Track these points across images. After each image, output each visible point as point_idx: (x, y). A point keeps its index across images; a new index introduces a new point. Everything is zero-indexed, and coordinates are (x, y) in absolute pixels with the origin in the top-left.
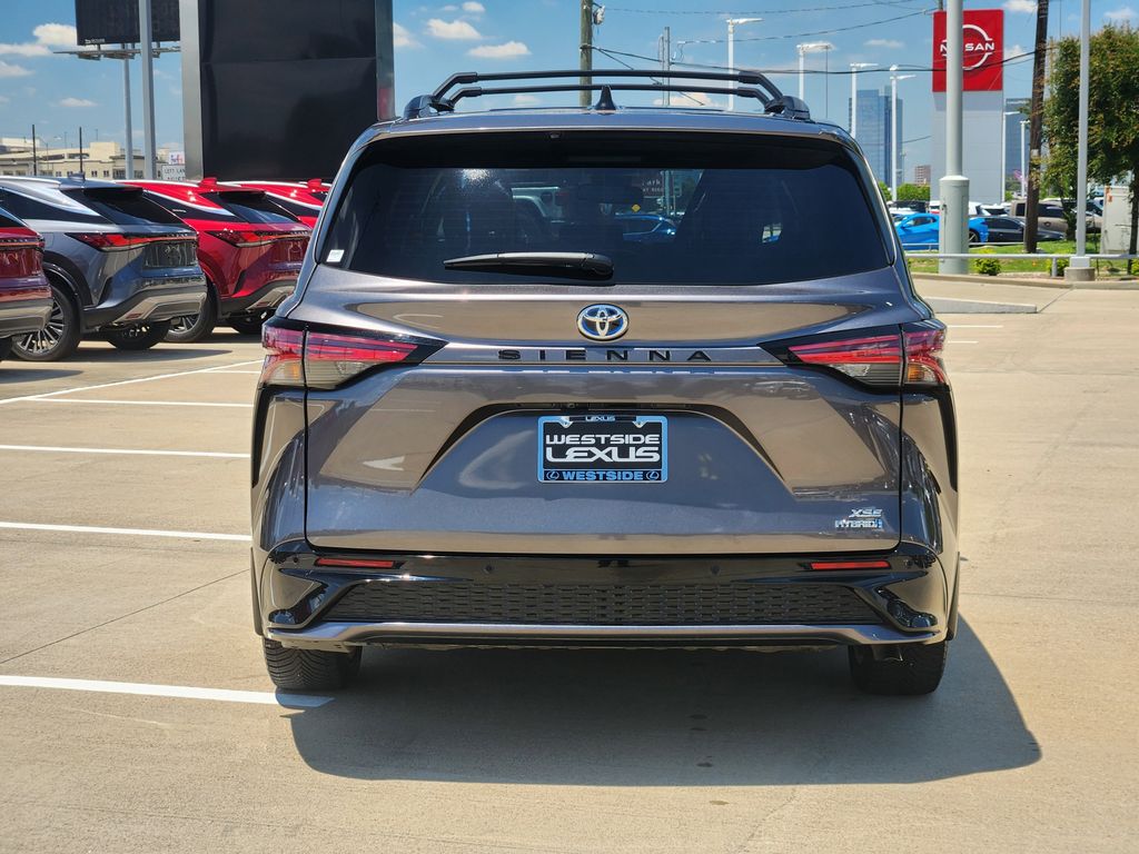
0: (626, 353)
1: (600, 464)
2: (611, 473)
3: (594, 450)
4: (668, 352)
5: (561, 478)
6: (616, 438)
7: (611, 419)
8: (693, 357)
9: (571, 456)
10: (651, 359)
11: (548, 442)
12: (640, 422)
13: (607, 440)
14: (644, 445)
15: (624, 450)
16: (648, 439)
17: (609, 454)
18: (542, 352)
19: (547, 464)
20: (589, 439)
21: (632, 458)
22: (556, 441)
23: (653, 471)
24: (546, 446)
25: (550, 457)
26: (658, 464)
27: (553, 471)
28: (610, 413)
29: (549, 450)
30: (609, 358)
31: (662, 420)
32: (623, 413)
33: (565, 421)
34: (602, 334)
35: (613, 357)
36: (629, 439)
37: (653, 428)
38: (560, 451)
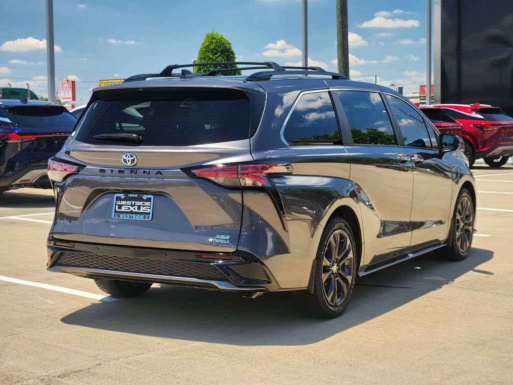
0: (136, 171)
1: (132, 212)
2: (134, 215)
3: (130, 207)
4: (149, 171)
5: (119, 217)
6: (138, 203)
7: (136, 196)
8: (157, 173)
9: (123, 209)
10: (144, 173)
11: (117, 203)
12: (145, 197)
13: (135, 203)
14: (146, 206)
15: (139, 207)
16: (147, 204)
17: (134, 209)
18: (112, 170)
19: (116, 211)
20: (129, 203)
21: (141, 211)
22: (119, 203)
23: (147, 216)
24: (116, 205)
25: (117, 209)
26: (149, 214)
27: (117, 214)
28: (136, 194)
29: (117, 206)
30: (131, 173)
31: (152, 197)
32: (140, 194)
33: (122, 196)
34: (129, 164)
35: (133, 172)
36: (141, 203)
37: (149, 200)
38: (120, 206)
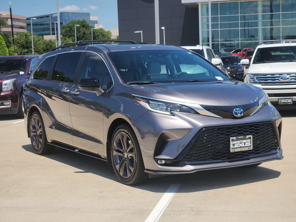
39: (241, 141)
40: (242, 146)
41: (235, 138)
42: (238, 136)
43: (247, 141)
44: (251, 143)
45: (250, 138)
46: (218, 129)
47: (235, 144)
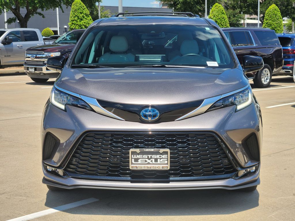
39: (150, 156)
40: (151, 162)
41: (138, 150)
42: (145, 148)
43: (161, 156)
44: (167, 160)
45: (166, 153)
46: (112, 136)
47: (138, 159)
